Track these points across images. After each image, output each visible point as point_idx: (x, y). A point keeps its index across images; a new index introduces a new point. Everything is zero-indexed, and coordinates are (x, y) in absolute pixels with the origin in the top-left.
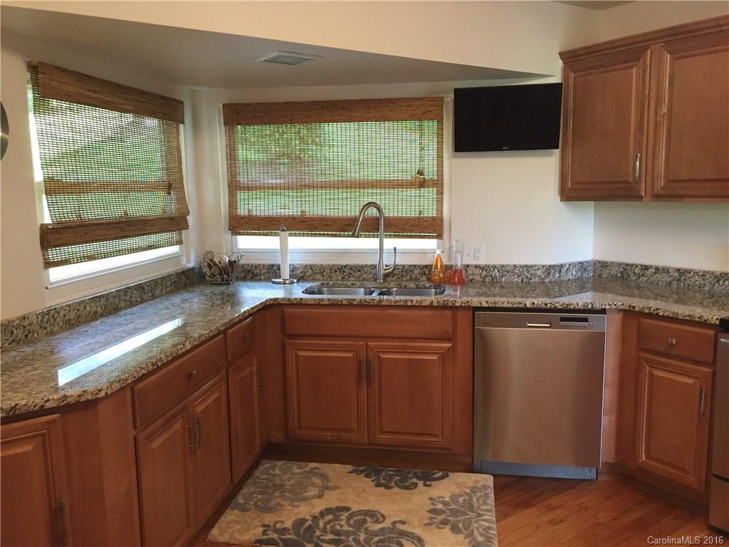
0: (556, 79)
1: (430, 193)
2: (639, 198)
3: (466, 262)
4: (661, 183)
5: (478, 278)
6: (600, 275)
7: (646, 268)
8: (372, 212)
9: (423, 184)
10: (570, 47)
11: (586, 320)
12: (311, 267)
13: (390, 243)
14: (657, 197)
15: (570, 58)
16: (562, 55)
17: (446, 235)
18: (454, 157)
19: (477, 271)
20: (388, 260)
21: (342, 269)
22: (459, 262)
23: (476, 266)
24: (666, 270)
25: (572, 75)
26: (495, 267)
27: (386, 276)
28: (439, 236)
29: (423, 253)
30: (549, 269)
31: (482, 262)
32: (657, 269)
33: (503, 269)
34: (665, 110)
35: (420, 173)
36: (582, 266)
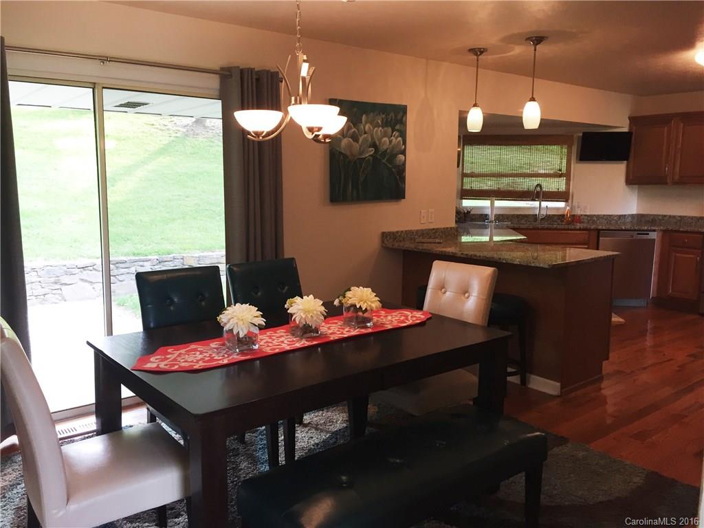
0: (626, 130)
1: (563, 181)
2: (667, 184)
3: (582, 213)
4: (677, 177)
5: (586, 220)
6: (641, 221)
7: (665, 216)
8: (538, 189)
9: (560, 176)
10: (633, 115)
11: (648, 234)
12: (502, 215)
13: (544, 204)
14: (675, 183)
15: (633, 120)
16: (630, 118)
17: (570, 201)
18: (577, 163)
19: (586, 218)
20: (544, 212)
21: (518, 216)
22: (578, 212)
23: (585, 215)
24: (674, 217)
25: (634, 128)
26: (595, 215)
27: (542, 219)
28: (566, 201)
29: (558, 209)
30: (620, 216)
31: (588, 214)
32: (670, 216)
33: (598, 216)
34: (680, 146)
35: (560, 170)
36: (632, 216)
